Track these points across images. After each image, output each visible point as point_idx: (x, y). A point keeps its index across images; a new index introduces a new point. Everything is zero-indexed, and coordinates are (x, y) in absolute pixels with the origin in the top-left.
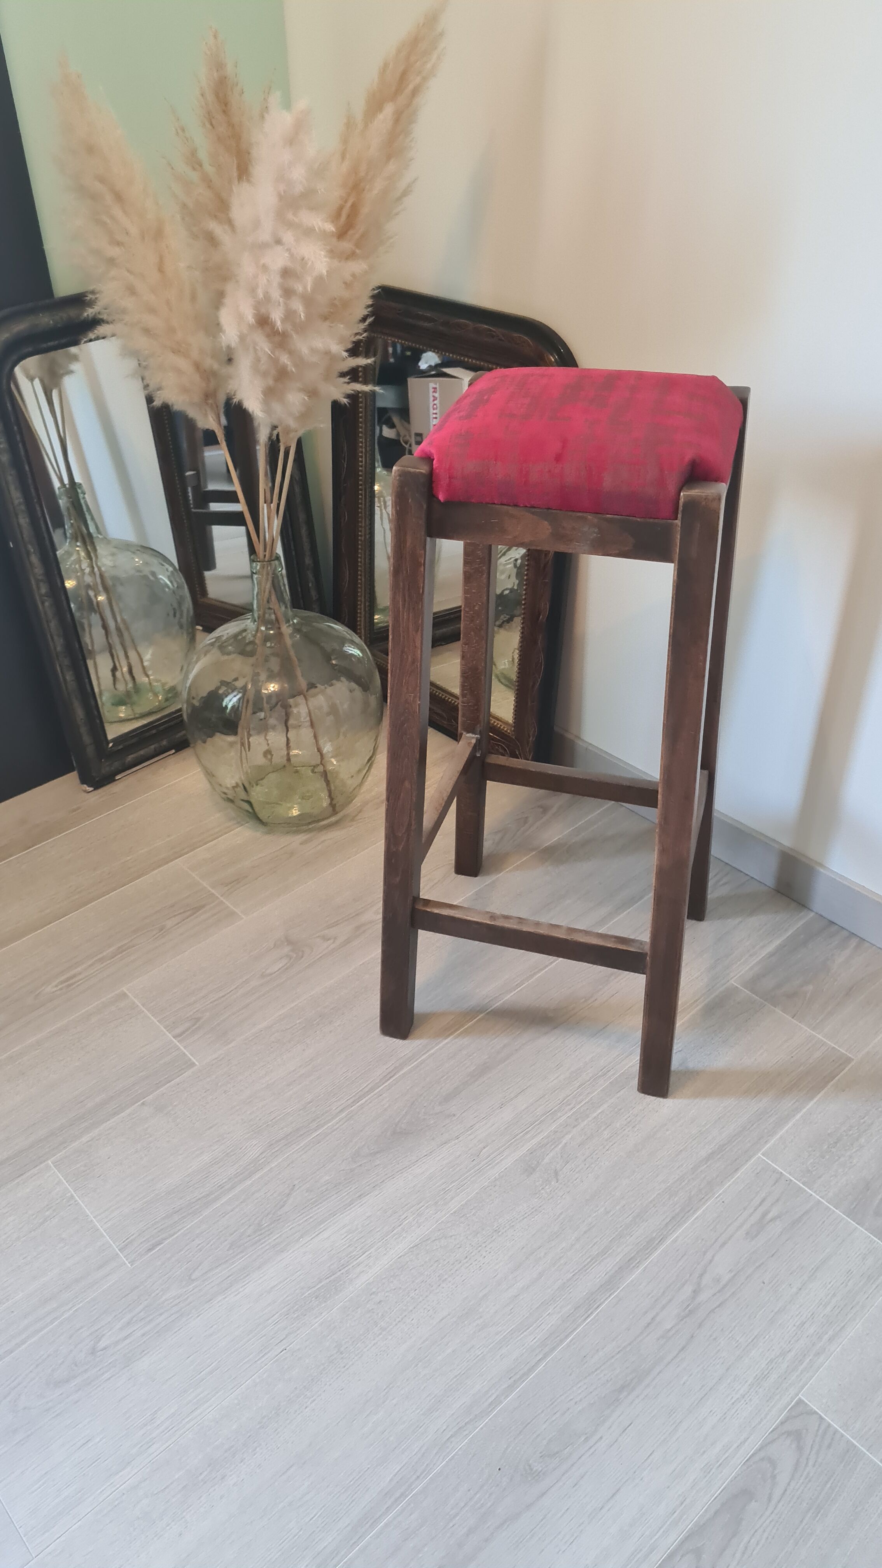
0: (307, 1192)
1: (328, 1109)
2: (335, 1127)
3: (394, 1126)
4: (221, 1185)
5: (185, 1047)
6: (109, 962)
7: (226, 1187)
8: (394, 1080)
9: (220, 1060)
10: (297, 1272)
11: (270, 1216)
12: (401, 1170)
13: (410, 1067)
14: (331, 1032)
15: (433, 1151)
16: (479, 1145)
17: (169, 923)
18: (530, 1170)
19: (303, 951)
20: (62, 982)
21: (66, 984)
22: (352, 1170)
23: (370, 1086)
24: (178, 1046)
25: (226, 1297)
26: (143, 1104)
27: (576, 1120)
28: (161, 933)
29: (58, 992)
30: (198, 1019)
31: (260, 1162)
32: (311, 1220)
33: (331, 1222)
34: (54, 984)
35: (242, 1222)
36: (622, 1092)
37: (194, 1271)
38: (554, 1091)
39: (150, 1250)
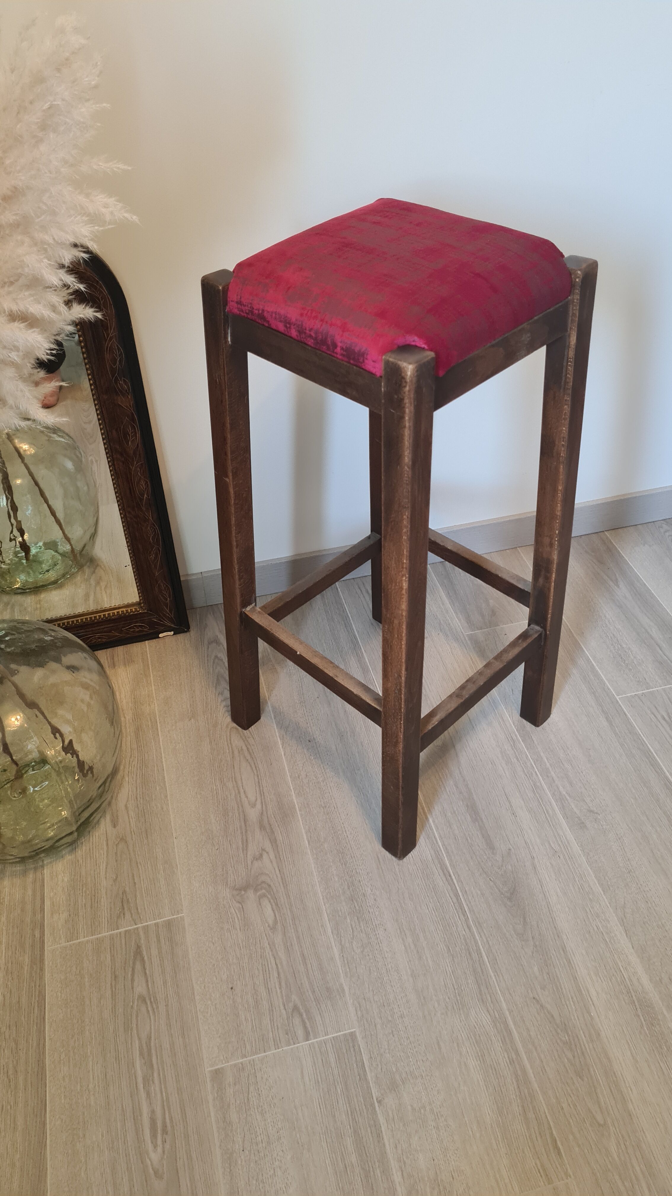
0: (544, 991)
1: (462, 938)
2: (485, 940)
3: (502, 896)
4: (510, 1061)
5: (326, 1034)
6: (156, 1075)
7: (514, 1057)
8: (454, 875)
9: (360, 1007)
10: (623, 1031)
11: (559, 1031)
12: (549, 911)
13: (446, 858)
14: (375, 900)
15: (539, 880)
16: (546, 846)
17: (140, 988)
18: (582, 825)
19: (263, 882)
20: (154, 1136)
21: (159, 1131)
22: (535, 946)
23: (452, 896)
24: (321, 1041)
25: (631, 1100)
26: (379, 1102)
27: (548, 776)
28: (149, 1003)
29: (167, 1146)
30: (296, 1008)
31: (497, 1016)
32: (575, 998)
33: (582, 985)
34: (150, 1147)
35: (557, 1057)
36: (534, 739)
37: (595, 1119)
38: (515, 776)
39: (559, 1153)
